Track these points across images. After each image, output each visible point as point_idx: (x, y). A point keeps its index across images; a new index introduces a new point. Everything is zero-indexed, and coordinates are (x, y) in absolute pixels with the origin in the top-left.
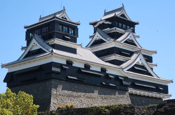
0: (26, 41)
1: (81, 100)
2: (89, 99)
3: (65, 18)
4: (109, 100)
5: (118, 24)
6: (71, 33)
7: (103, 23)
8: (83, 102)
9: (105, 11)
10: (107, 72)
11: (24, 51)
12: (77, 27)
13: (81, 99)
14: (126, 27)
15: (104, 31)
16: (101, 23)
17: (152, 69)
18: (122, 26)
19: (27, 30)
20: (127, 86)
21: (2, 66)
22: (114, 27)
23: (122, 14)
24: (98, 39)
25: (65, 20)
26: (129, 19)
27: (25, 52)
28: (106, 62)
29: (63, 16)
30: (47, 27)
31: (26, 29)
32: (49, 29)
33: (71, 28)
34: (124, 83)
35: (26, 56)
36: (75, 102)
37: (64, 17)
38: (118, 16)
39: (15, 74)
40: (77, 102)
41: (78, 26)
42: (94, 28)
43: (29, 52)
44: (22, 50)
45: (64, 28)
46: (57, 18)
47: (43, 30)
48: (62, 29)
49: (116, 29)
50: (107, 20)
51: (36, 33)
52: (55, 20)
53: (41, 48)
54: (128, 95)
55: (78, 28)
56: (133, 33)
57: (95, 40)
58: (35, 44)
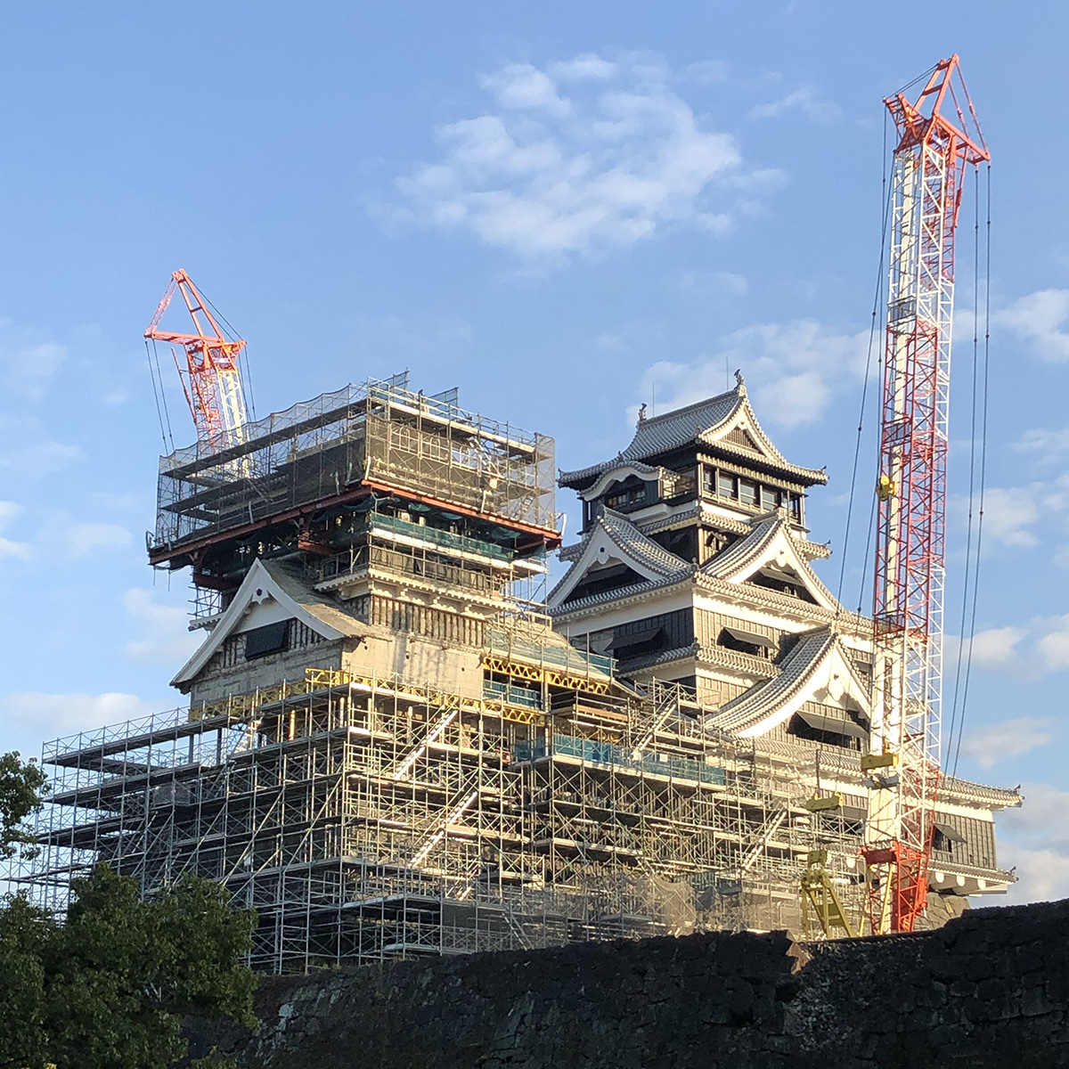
7: (632, 477)
9: (642, 412)
14: (757, 500)
15: (635, 523)
16: (621, 476)
18: (735, 493)
22: (690, 501)
23: (737, 428)
24: (603, 561)
38: (716, 440)
42: (586, 504)
43: (231, 638)
49: (700, 508)
50: (654, 460)
53: (295, 619)
57: (590, 572)
58: (265, 595)
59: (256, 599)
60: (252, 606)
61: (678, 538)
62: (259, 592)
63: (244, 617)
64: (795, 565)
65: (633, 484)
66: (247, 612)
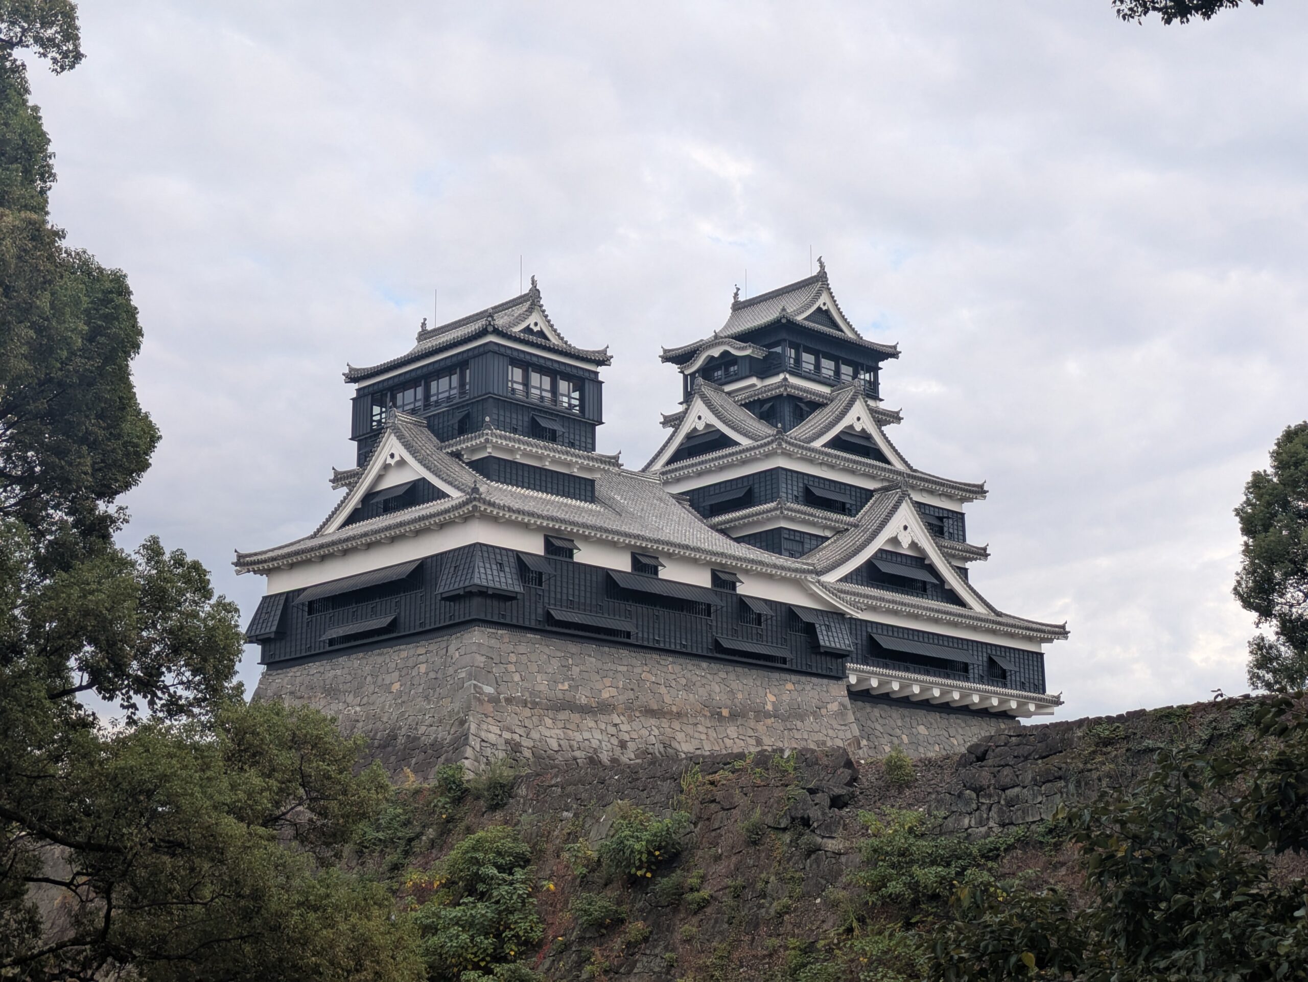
0: (356, 443)
1: (616, 725)
2: (653, 721)
3: (541, 334)
4: (752, 723)
5: (798, 361)
6: (570, 404)
7: (726, 354)
8: (626, 737)
9: (736, 295)
10: (741, 590)
11: (345, 490)
12: (596, 373)
13: (617, 720)
14: (837, 372)
15: (729, 394)
16: (716, 352)
17: (963, 573)
18: (818, 366)
19: (358, 390)
20: (840, 656)
21: (236, 564)
22: (777, 374)
23: (819, 309)
24: (700, 426)
25: (540, 341)
26: (850, 335)
27: (348, 494)
28: (738, 540)
29: (530, 321)
30: (455, 378)
31: (356, 386)
32: (462, 384)
33: (567, 377)
34: (826, 639)
35: (352, 519)
36: (587, 735)
37: (536, 329)
38: (800, 318)
39: (303, 604)
40: (598, 736)
41: (600, 369)
42: (685, 377)
43: (368, 497)
44: (334, 488)
45: (535, 378)
46: (497, 332)
47: (433, 390)
48: (526, 383)
49: (785, 379)
50: (744, 337)
51: (399, 403)
52: (491, 342)
53: (424, 479)
54: (846, 701)
55: (600, 378)
56: (871, 403)
57: (689, 437)
58: (397, 458)
59: (389, 461)
60: (386, 467)
61: (767, 406)
62: (392, 456)
63: (379, 478)
64: (872, 429)
65: (727, 360)
66: (383, 473)
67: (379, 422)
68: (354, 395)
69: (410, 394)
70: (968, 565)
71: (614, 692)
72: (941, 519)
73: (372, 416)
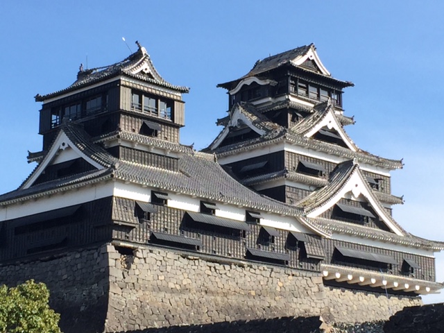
0: (42, 136)
3: (149, 75)
7: (254, 83)
10: (262, 223)
14: (318, 94)
15: (255, 106)
17: (389, 211)
18: (307, 91)
19: (43, 106)
23: (308, 59)
25: (149, 79)
29: (143, 68)
30: (100, 100)
31: (42, 103)
33: (164, 100)
34: (310, 251)
35: (41, 179)
37: (146, 72)
39: (12, 229)
42: (230, 96)
43: (50, 167)
44: (29, 162)
45: (145, 100)
49: (288, 99)
51: (67, 113)
52: (121, 80)
53: (82, 158)
54: (322, 285)
56: (337, 113)
58: (66, 146)
59: (62, 147)
60: (60, 151)
61: (277, 114)
62: (64, 144)
63: (56, 157)
64: (337, 128)
65: (255, 87)
66: (58, 154)
67: (55, 124)
68: (41, 108)
69: (73, 109)
70: (392, 207)
71: (189, 281)
72: (377, 180)
73: (51, 121)
